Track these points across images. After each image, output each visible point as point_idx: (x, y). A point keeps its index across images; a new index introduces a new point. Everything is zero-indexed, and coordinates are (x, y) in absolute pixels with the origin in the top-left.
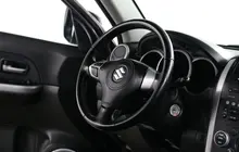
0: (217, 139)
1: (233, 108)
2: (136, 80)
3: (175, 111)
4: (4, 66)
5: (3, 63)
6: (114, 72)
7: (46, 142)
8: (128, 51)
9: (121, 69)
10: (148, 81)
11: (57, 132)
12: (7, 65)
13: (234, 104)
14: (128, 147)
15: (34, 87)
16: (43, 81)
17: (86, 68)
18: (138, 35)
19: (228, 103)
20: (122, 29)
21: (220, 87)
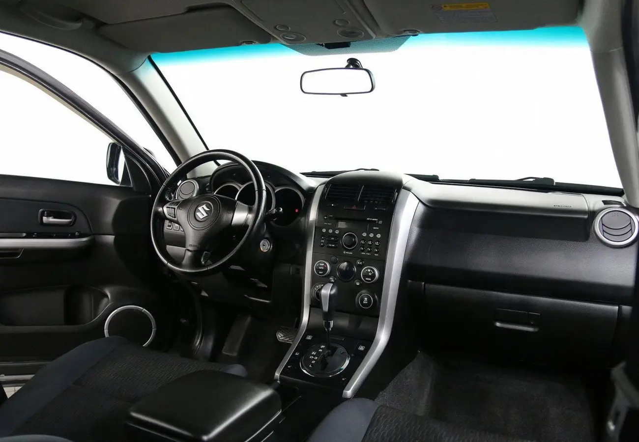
0: (318, 270)
1: (331, 235)
2: (226, 217)
4: (45, 219)
5: (42, 215)
6: (196, 210)
7: (105, 300)
8: (197, 187)
9: (204, 206)
10: (240, 216)
11: (117, 288)
12: (48, 216)
13: (331, 231)
14: (204, 294)
15: (84, 239)
16: (95, 231)
17: (160, 209)
18: (210, 168)
19: (324, 230)
20: (188, 166)
21: (313, 215)
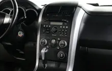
3: (20, 34)
